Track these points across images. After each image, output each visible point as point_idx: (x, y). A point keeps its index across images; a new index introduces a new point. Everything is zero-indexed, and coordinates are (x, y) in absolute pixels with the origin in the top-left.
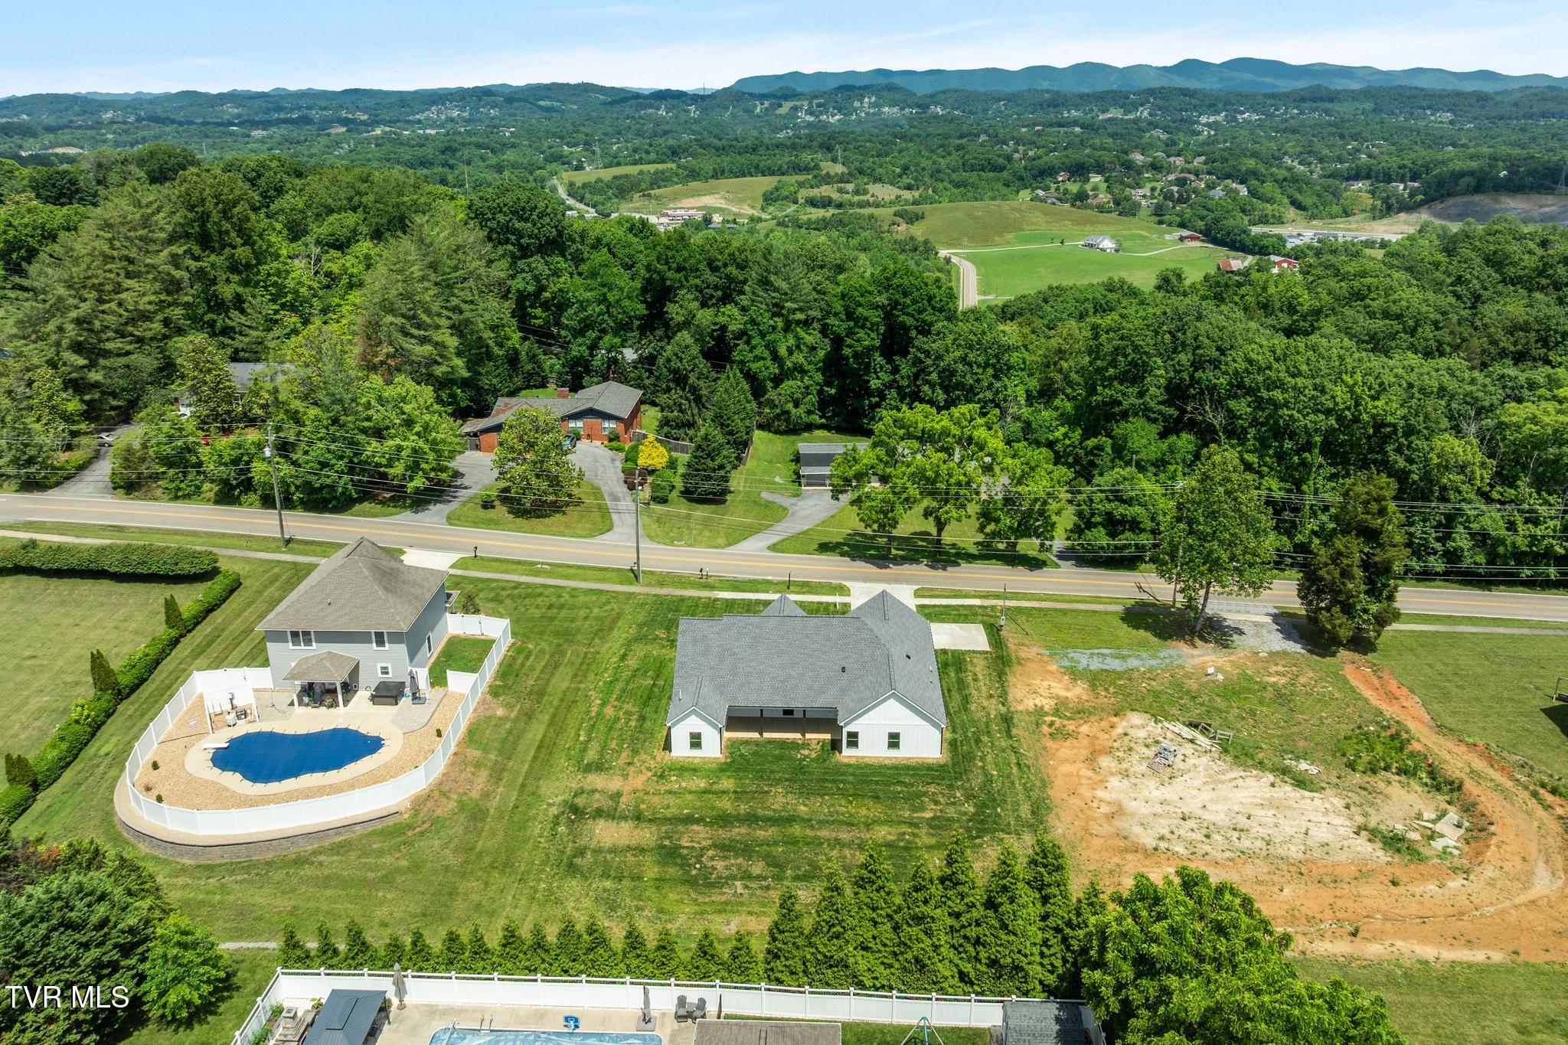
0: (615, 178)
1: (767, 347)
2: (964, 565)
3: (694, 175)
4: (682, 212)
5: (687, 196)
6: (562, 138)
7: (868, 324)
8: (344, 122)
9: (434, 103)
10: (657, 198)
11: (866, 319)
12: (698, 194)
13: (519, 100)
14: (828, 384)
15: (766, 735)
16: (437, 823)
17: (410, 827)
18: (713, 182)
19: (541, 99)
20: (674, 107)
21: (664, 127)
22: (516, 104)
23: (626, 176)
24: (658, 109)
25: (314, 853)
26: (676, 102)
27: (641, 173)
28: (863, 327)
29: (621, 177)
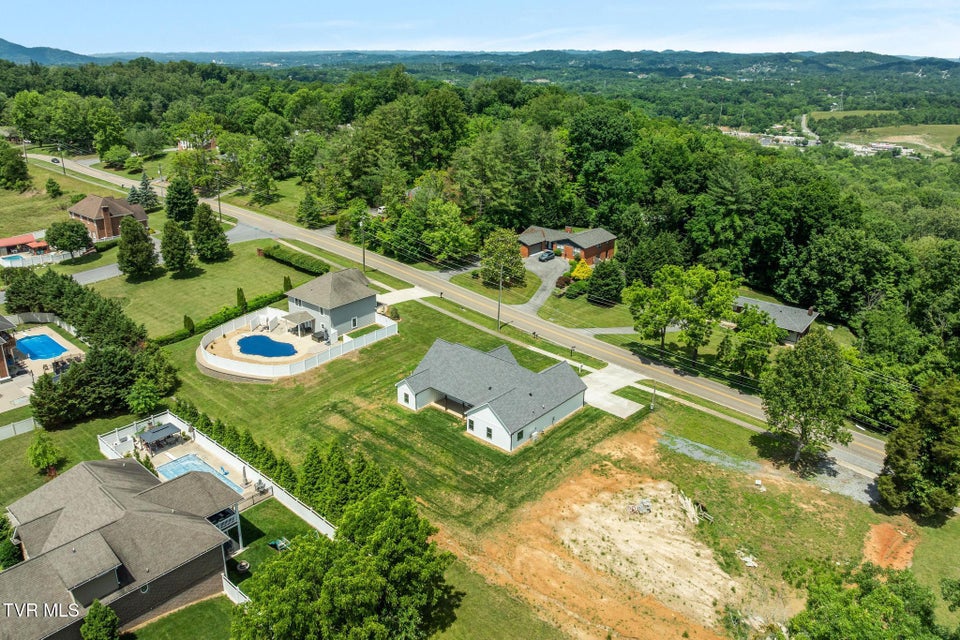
0: (845, 118)
1: (708, 224)
2: (701, 377)
3: (908, 120)
4: (885, 145)
5: (893, 134)
6: (828, 89)
7: (779, 219)
8: (694, 71)
9: (756, 62)
10: (870, 134)
11: (778, 215)
12: (904, 133)
13: (813, 62)
14: (752, 255)
15: (449, 411)
16: (282, 390)
17: (272, 388)
18: (922, 126)
19: (830, 62)
20: (930, 71)
21: (910, 85)
22: (810, 65)
23: (855, 117)
24: (916, 71)
25: (236, 385)
26: (932, 67)
27: (867, 116)
28: (775, 220)
29: (850, 117)
